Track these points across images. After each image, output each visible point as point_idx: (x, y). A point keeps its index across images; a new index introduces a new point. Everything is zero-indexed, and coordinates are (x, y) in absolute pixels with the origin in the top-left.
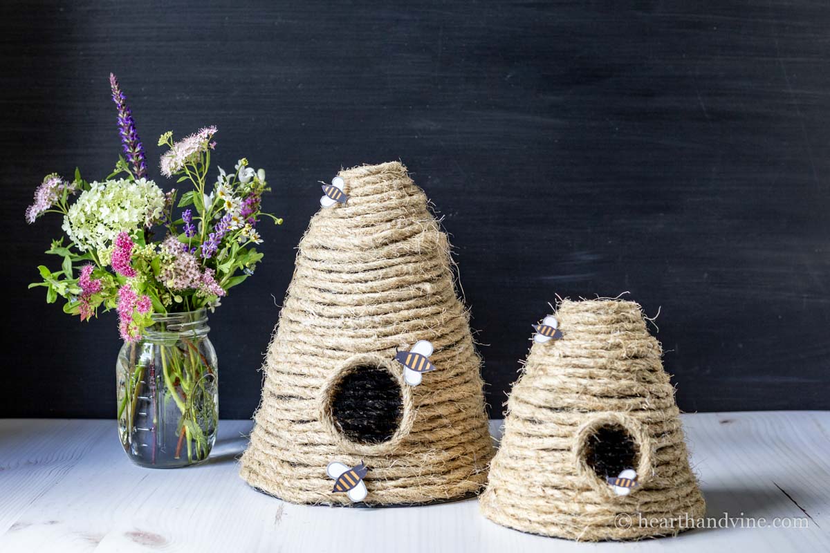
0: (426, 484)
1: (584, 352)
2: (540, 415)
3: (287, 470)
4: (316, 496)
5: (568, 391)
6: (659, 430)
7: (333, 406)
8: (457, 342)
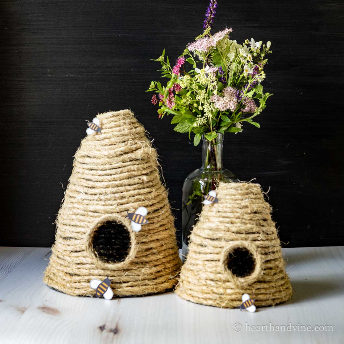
0: (144, 285)
2: (206, 242)
3: (68, 278)
4: (84, 292)
5: (219, 230)
6: (267, 251)
7: (93, 243)
8: (161, 208)
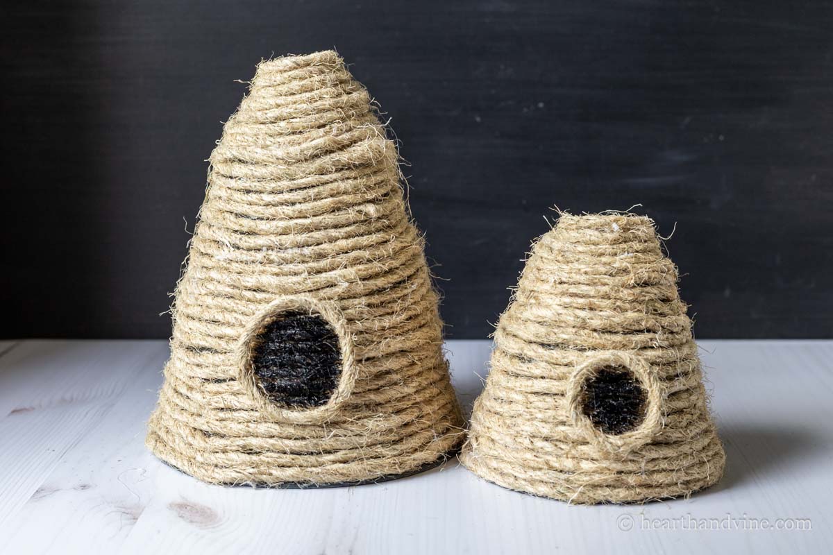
0: (372, 457)
1: (582, 278)
2: (529, 351)
4: (234, 475)
5: (563, 325)
6: (671, 372)
7: (254, 362)
8: (409, 277)
